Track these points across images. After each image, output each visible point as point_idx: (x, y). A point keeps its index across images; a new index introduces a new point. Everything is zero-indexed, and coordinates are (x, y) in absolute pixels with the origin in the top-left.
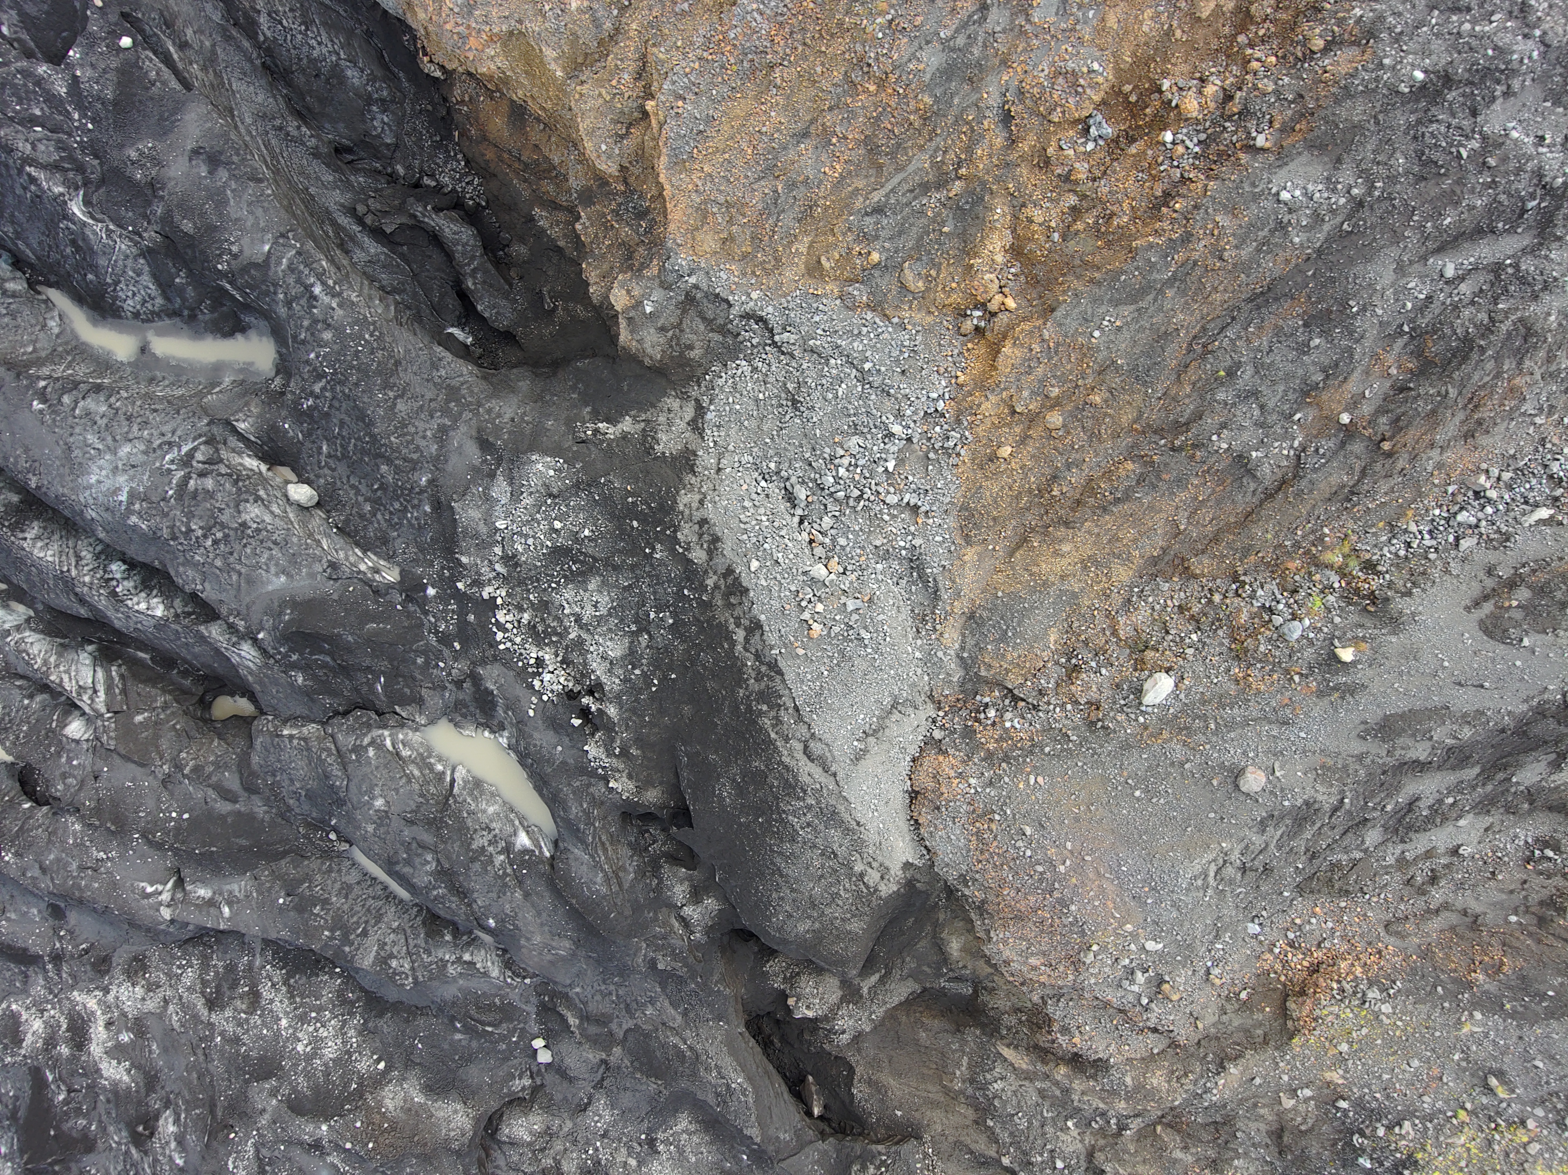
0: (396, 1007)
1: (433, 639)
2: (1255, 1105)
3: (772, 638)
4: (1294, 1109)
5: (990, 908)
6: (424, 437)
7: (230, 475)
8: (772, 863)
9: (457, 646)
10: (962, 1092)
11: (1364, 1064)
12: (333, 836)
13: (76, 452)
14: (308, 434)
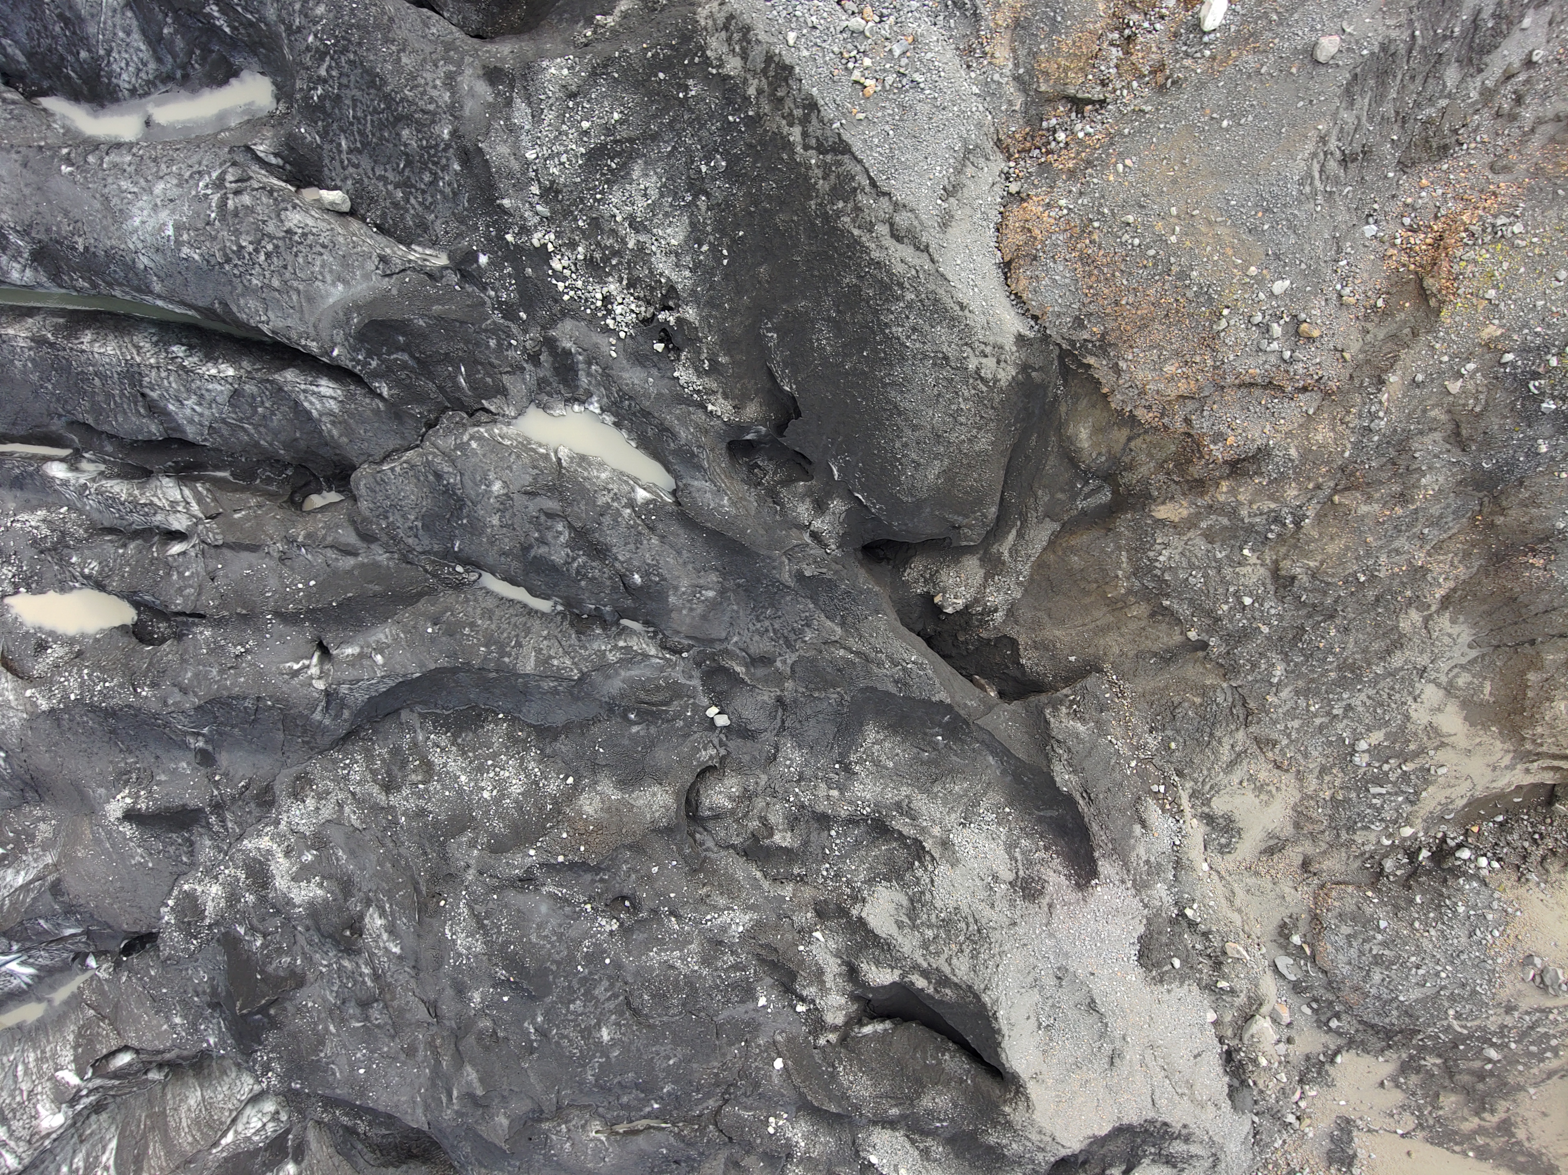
0: (567, 728)
1: (497, 317)
2: (1425, 411)
3: (829, 112)
4: (1464, 390)
5: (1111, 338)
6: (435, 87)
7: (263, 188)
8: (889, 401)
9: (523, 315)
10: (1130, 591)
11: (1515, 301)
12: (459, 569)
13: (115, 201)
14: (324, 135)
